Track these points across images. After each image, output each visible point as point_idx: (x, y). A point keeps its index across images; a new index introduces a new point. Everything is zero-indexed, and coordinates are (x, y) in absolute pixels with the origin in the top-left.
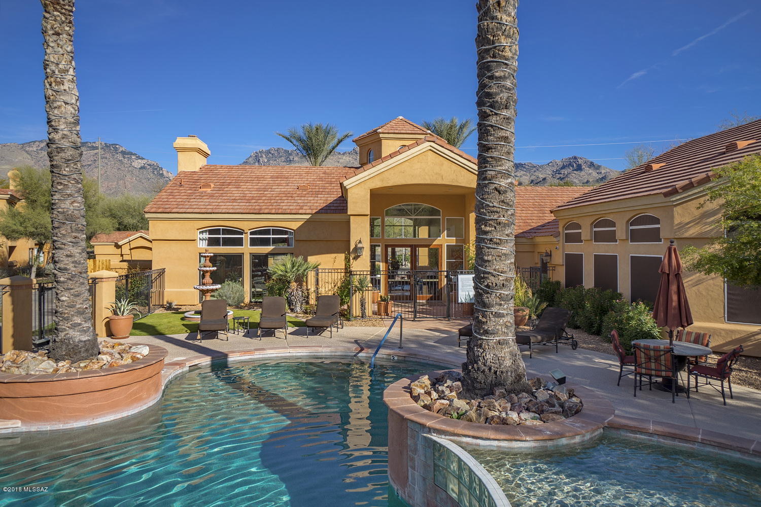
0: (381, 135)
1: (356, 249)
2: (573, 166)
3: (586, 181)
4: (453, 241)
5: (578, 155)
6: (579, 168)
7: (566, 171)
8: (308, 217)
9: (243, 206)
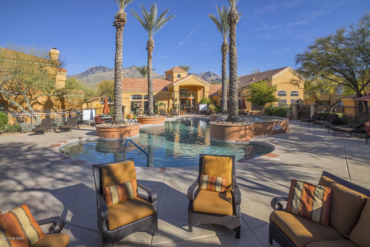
0: (173, 71)
1: (176, 99)
2: (208, 75)
3: (212, 80)
4: (193, 98)
5: (209, 71)
6: (210, 75)
7: (206, 76)
8: (159, 92)
9: (141, 89)
